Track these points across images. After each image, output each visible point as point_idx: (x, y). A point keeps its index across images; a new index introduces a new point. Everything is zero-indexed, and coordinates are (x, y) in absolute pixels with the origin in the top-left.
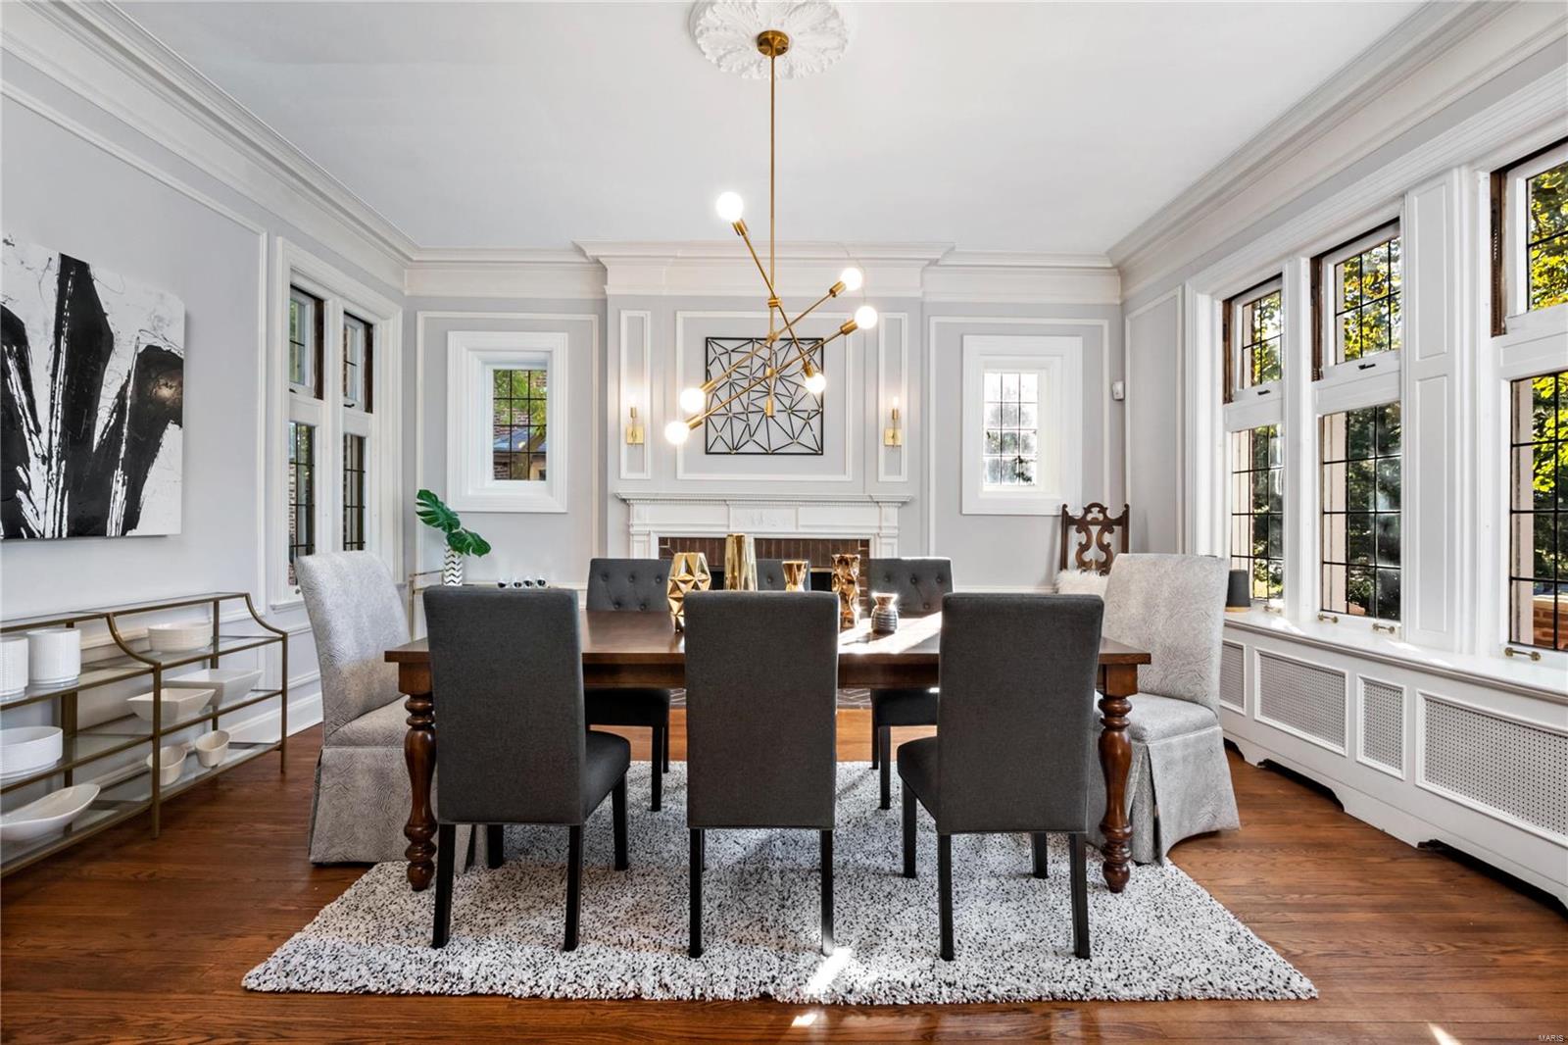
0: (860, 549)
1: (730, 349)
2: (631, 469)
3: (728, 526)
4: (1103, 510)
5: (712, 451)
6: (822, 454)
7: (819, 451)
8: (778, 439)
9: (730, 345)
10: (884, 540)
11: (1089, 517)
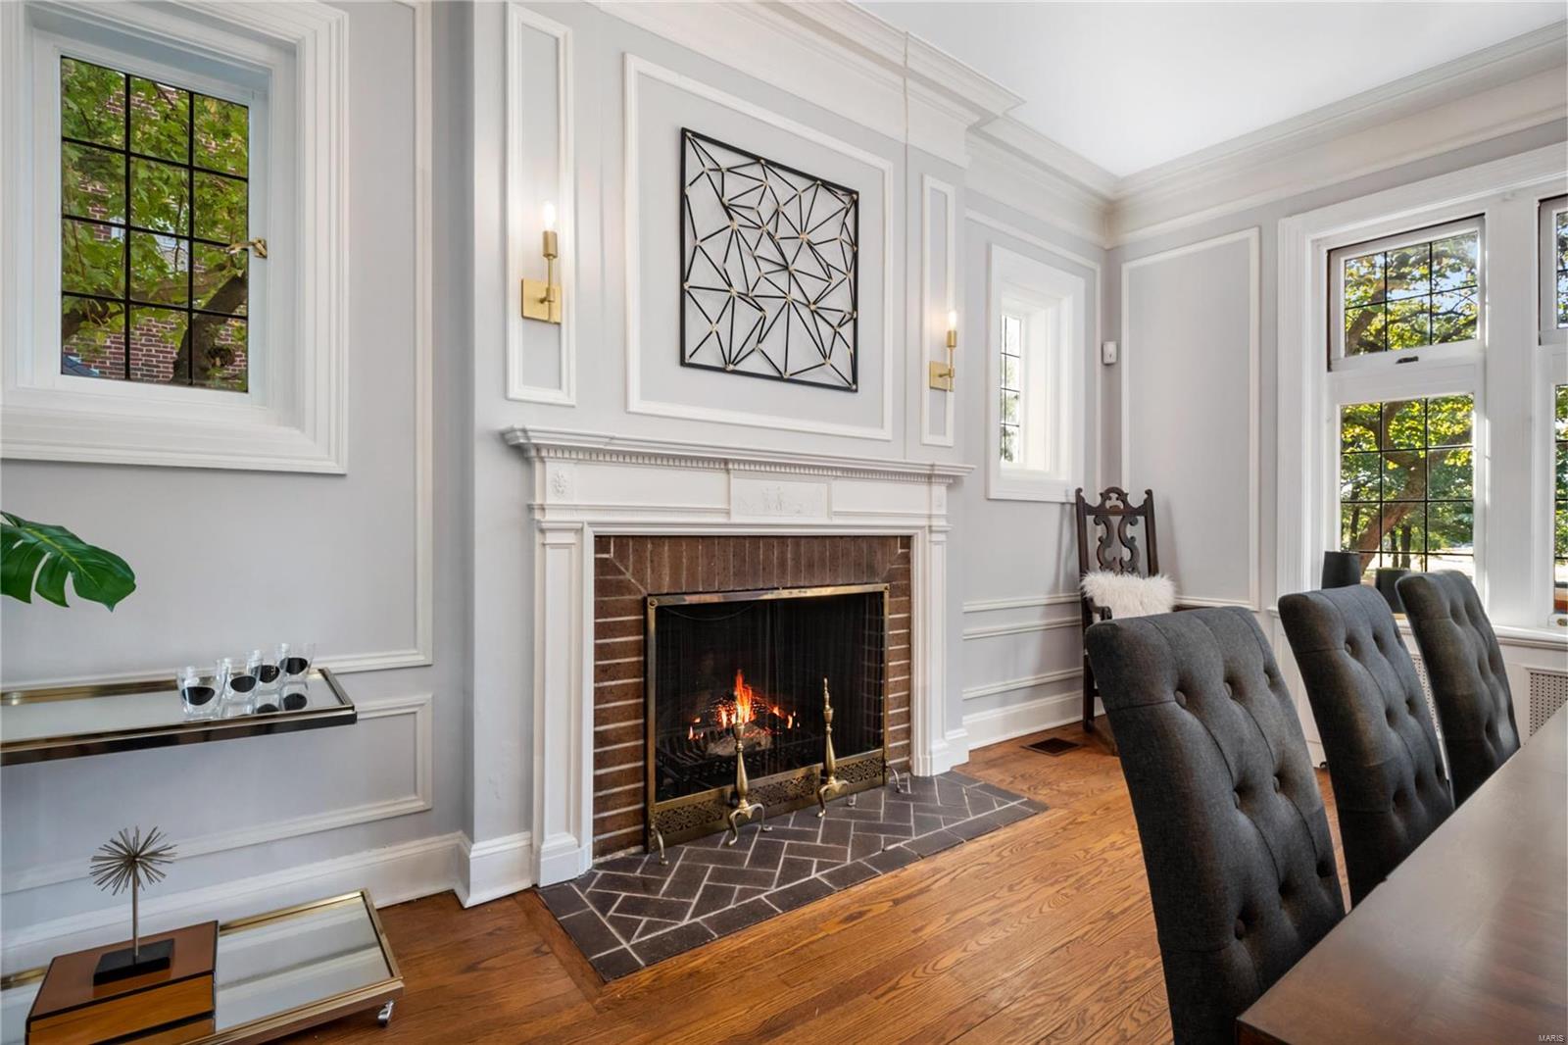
0: (900, 551)
1: (724, 165)
2: (529, 379)
3: (728, 513)
4: (1122, 496)
5: (693, 360)
6: (856, 391)
7: (851, 386)
8: (802, 355)
9: (726, 159)
10: (935, 537)
11: (1108, 504)
